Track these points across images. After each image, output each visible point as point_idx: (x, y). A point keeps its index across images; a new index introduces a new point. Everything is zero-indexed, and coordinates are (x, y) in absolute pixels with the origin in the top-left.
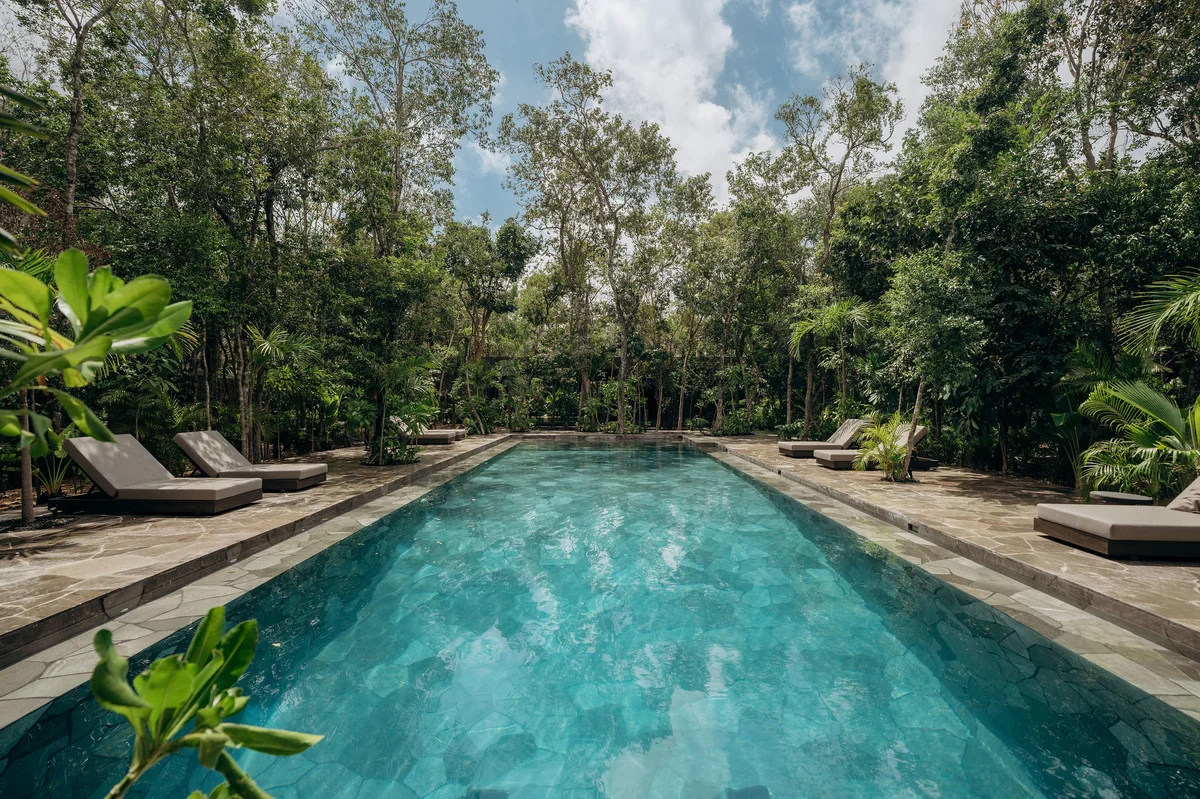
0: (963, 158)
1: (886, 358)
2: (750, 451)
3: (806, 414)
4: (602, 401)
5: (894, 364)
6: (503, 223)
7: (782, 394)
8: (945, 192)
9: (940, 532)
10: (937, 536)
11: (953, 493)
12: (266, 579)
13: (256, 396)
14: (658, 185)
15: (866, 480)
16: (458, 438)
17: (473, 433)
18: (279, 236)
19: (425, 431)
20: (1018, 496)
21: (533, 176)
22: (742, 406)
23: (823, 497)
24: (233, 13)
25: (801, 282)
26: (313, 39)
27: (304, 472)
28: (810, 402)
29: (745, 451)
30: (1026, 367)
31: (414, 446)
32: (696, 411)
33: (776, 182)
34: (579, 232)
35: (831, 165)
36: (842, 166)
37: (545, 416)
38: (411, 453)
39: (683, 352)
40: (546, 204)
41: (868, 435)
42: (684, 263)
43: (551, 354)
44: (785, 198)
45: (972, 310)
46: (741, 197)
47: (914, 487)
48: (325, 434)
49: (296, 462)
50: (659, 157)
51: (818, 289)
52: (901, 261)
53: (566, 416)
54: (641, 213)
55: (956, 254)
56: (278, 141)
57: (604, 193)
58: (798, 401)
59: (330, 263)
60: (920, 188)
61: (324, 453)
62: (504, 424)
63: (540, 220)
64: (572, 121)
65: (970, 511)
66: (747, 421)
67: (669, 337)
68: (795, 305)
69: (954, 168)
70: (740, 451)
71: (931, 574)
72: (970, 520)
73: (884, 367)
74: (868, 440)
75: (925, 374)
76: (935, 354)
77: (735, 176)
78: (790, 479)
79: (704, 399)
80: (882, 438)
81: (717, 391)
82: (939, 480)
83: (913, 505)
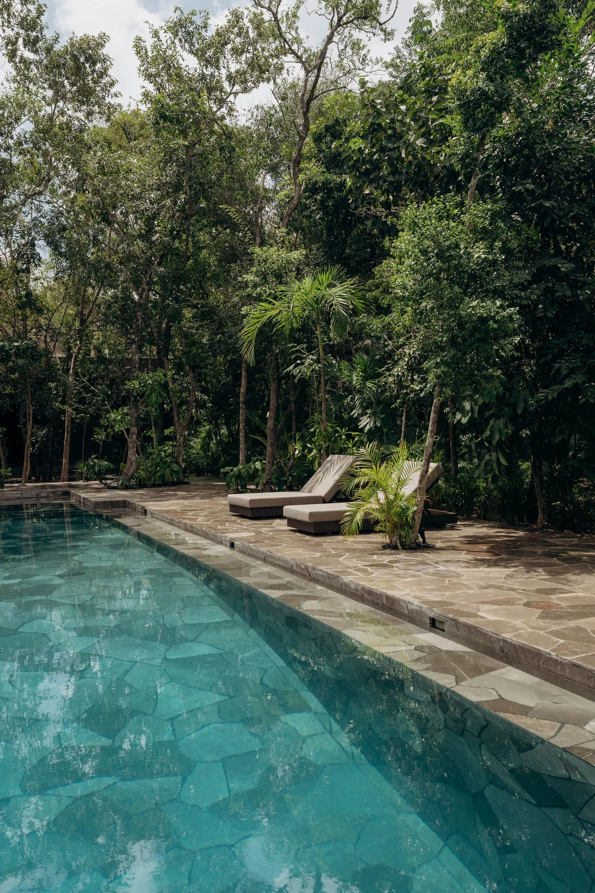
0: (496, 53)
1: (382, 362)
2: (184, 511)
3: (269, 448)
5: (395, 371)
7: (231, 419)
8: (469, 108)
9: (476, 628)
10: (472, 635)
11: (483, 561)
15: (362, 551)
20: (565, 560)
22: (169, 438)
23: (303, 583)
25: (258, 240)
28: (274, 430)
29: (175, 512)
30: (567, 376)
32: (92, 448)
33: (218, 68)
35: (306, 51)
36: (323, 54)
39: (69, 349)
41: (363, 480)
42: (66, 194)
44: (231, 98)
45: (502, 292)
46: (160, 88)
47: (429, 556)
51: (283, 254)
52: (408, 212)
55: (483, 206)
58: (255, 429)
60: (435, 99)
65: (510, 589)
66: (177, 462)
67: (43, 321)
68: (249, 277)
69: (482, 70)
70: (168, 512)
71: (471, 702)
72: (513, 604)
73: (380, 375)
74: (364, 486)
75: (442, 385)
76: (455, 355)
77: (149, 49)
78: (250, 555)
79: (106, 428)
80: (384, 484)
81: (127, 414)
82: (461, 542)
83: (433, 587)
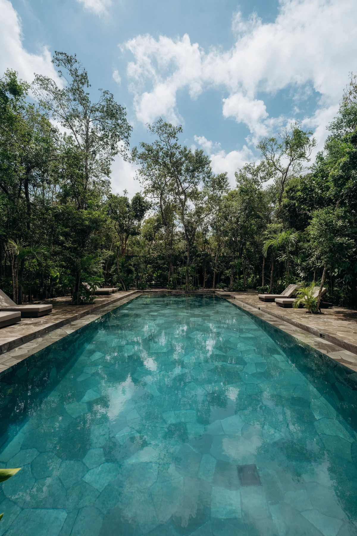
0: (345, 164)
1: (307, 257)
2: (246, 298)
3: (271, 282)
4: (179, 276)
5: (312, 259)
6: (135, 195)
7: (260, 273)
8: (336, 180)
9: (335, 338)
10: (334, 340)
11: (341, 319)
12: (20, 361)
13: (20, 273)
14: (204, 178)
15: (299, 313)
16: (113, 292)
17: (120, 290)
18: (32, 199)
19: (98, 289)
21: (148, 174)
22: (242, 278)
23: (280, 320)
24: (7, 95)
25: (269, 222)
26: (45, 108)
27: (41, 308)
28: (273, 276)
29: (243, 298)
31: (93, 296)
32: (221, 280)
33: (257, 176)
34: (169, 200)
35: (282, 168)
36: (288, 169)
37: (153, 282)
38: (92, 299)
39: (216, 253)
40: (153, 187)
41: (300, 292)
42: (216, 213)
43: (156, 254)
44: (261, 184)
45: (349, 235)
46: (241, 184)
47: (322, 316)
48: (52, 290)
49: (39, 303)
50: (204, 165)
51: (276, 225)
52: (316, 212)
53: (162, 282)
54: (197, 190)
55: (341, 209)
56: (30, 156)
57: (180, 181)
58: (267, 276)
59: (55, 212)
60: (324, 179)
61: (52, 299)
62: (134, 286)
63: (151, 194)
64: (164, 149)
65: (349, 328)
66: (244, 285)
67: (209, 246)
68: (266, 232)
69: (341, 169)
70: (241, 298)
71: (332, 359)
72: (350, 332)
73: (307, 261)
74: (300, 294)
75: (327, 264)
76: (331, 255)
77: (239, 174)
78: (264, 312)
79: (225, 275)
80: (307, 293)
81: (230, 271)
82: (334, 313)
83: (322, 325)
